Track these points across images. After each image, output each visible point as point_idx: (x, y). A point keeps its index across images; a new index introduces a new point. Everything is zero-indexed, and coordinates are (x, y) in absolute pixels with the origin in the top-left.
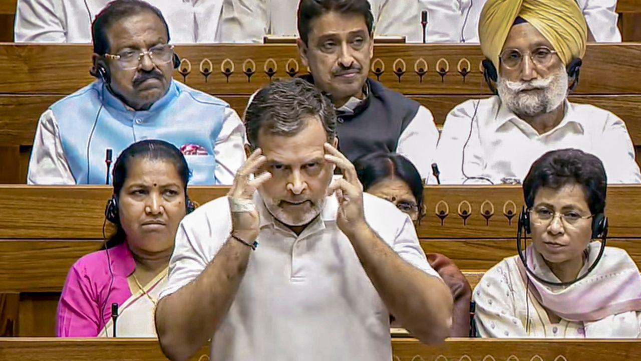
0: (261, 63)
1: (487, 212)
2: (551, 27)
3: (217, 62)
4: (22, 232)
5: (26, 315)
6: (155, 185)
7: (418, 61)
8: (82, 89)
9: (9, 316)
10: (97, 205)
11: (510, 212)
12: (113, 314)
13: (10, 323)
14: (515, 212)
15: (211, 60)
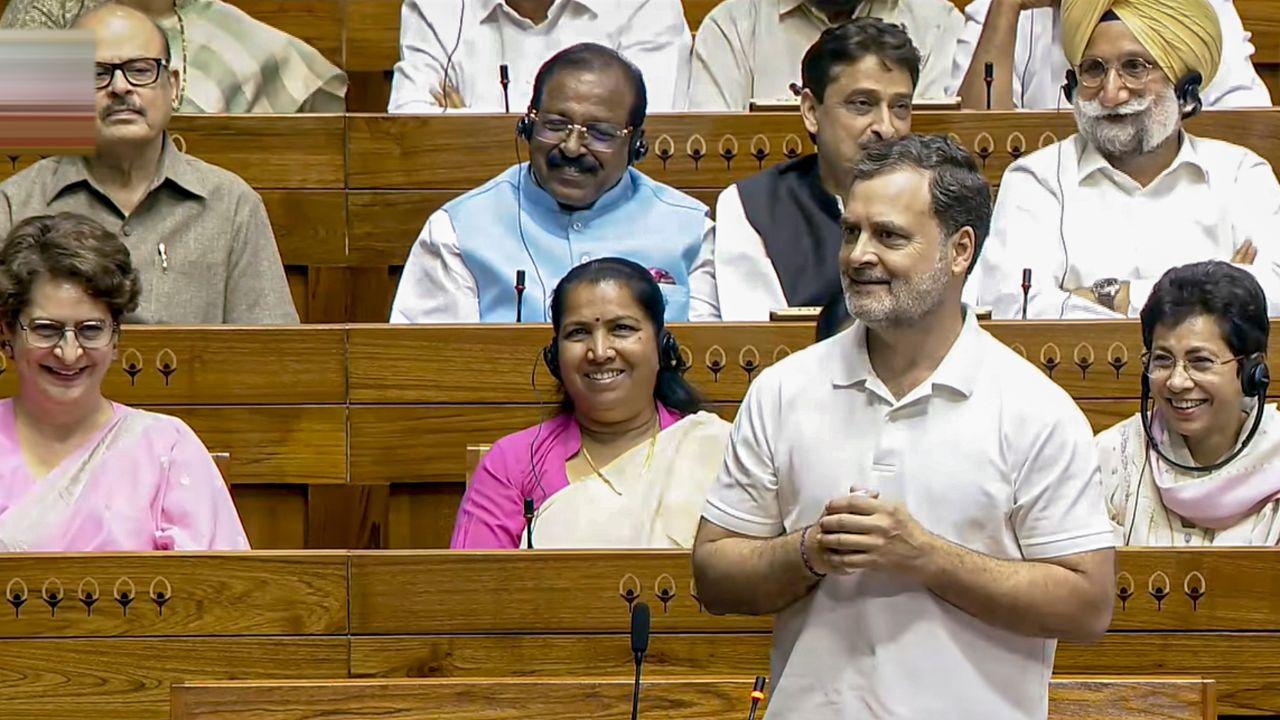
0: (746, 141)
1: (1084, 360)
2: (1154, 30)
3: (681, 140)
4: (393, 394)
5: (400, 516)
6: (598, 320)
7: (980, 136)
8: (492, 181)
9: (375, 517)
10: (503, 353)
11: (1118, 360)
12: (526, 513)
13: (375, 529)
14: (1125, 360)
15: (672, 137)
